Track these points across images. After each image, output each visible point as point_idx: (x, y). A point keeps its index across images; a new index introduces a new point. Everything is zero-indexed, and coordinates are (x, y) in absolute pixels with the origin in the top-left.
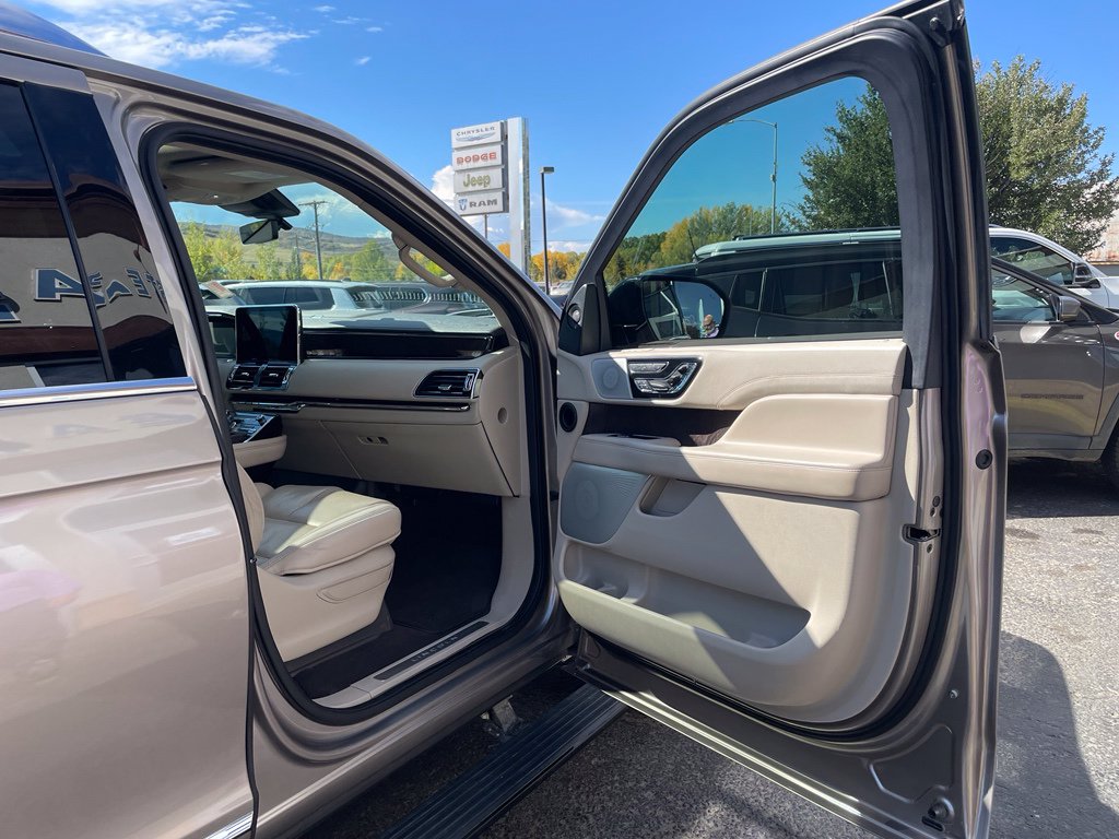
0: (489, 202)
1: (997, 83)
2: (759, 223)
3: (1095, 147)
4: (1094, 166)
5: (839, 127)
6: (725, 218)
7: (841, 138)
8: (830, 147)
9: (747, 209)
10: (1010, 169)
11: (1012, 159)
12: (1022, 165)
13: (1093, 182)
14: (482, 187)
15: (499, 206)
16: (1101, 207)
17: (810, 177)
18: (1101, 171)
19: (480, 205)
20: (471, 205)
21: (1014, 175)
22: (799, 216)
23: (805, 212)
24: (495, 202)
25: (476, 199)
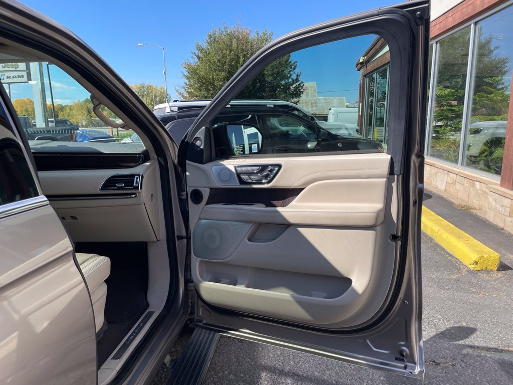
0: (19, 76)
1: (258, 40)
2: (157, 93)
3: (294, 69)
4: (294, 77)
5: (197, 52)
6: (140, 90)
7: (199, 57)
8: (194, 61)
9: (150, 87)
10: (265, 76)
11: (266, 72)
12: (270, 75)
13: (294, 83)
14: (14, 69)
15: (25, 79)
16: (297, 93)
17: (187, 74)
18: (297, 79)
19: (13, 77)
20: (8, 77)
21: (267, 79)
22: (183, 91)
23: (185, 90)
24: (22, 76)
25: (11, 74)
